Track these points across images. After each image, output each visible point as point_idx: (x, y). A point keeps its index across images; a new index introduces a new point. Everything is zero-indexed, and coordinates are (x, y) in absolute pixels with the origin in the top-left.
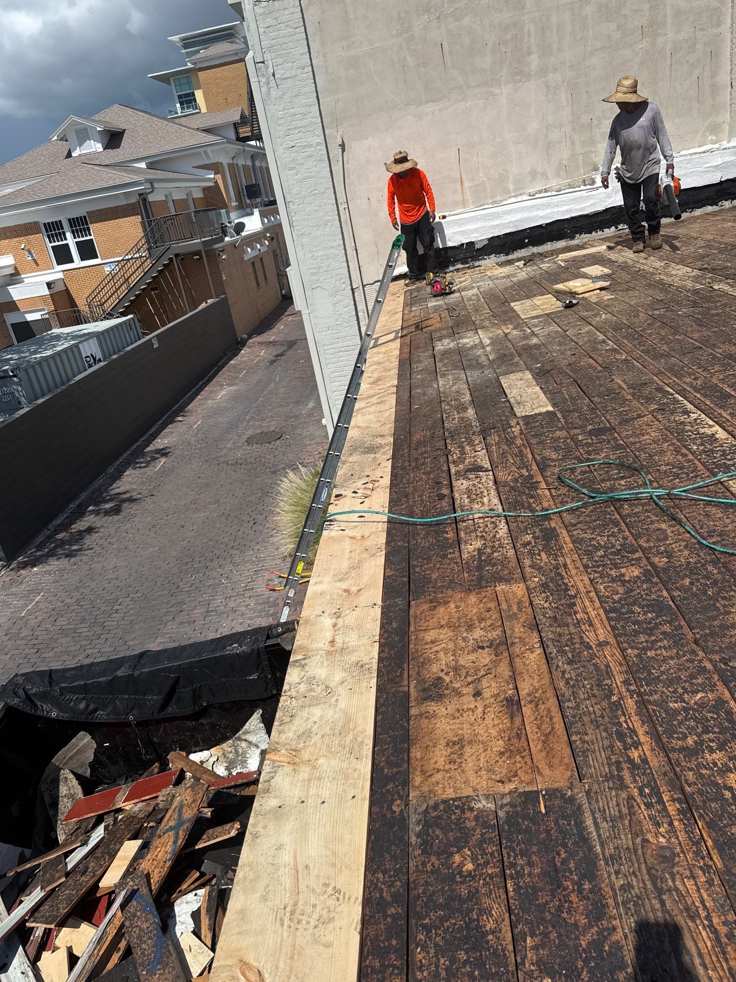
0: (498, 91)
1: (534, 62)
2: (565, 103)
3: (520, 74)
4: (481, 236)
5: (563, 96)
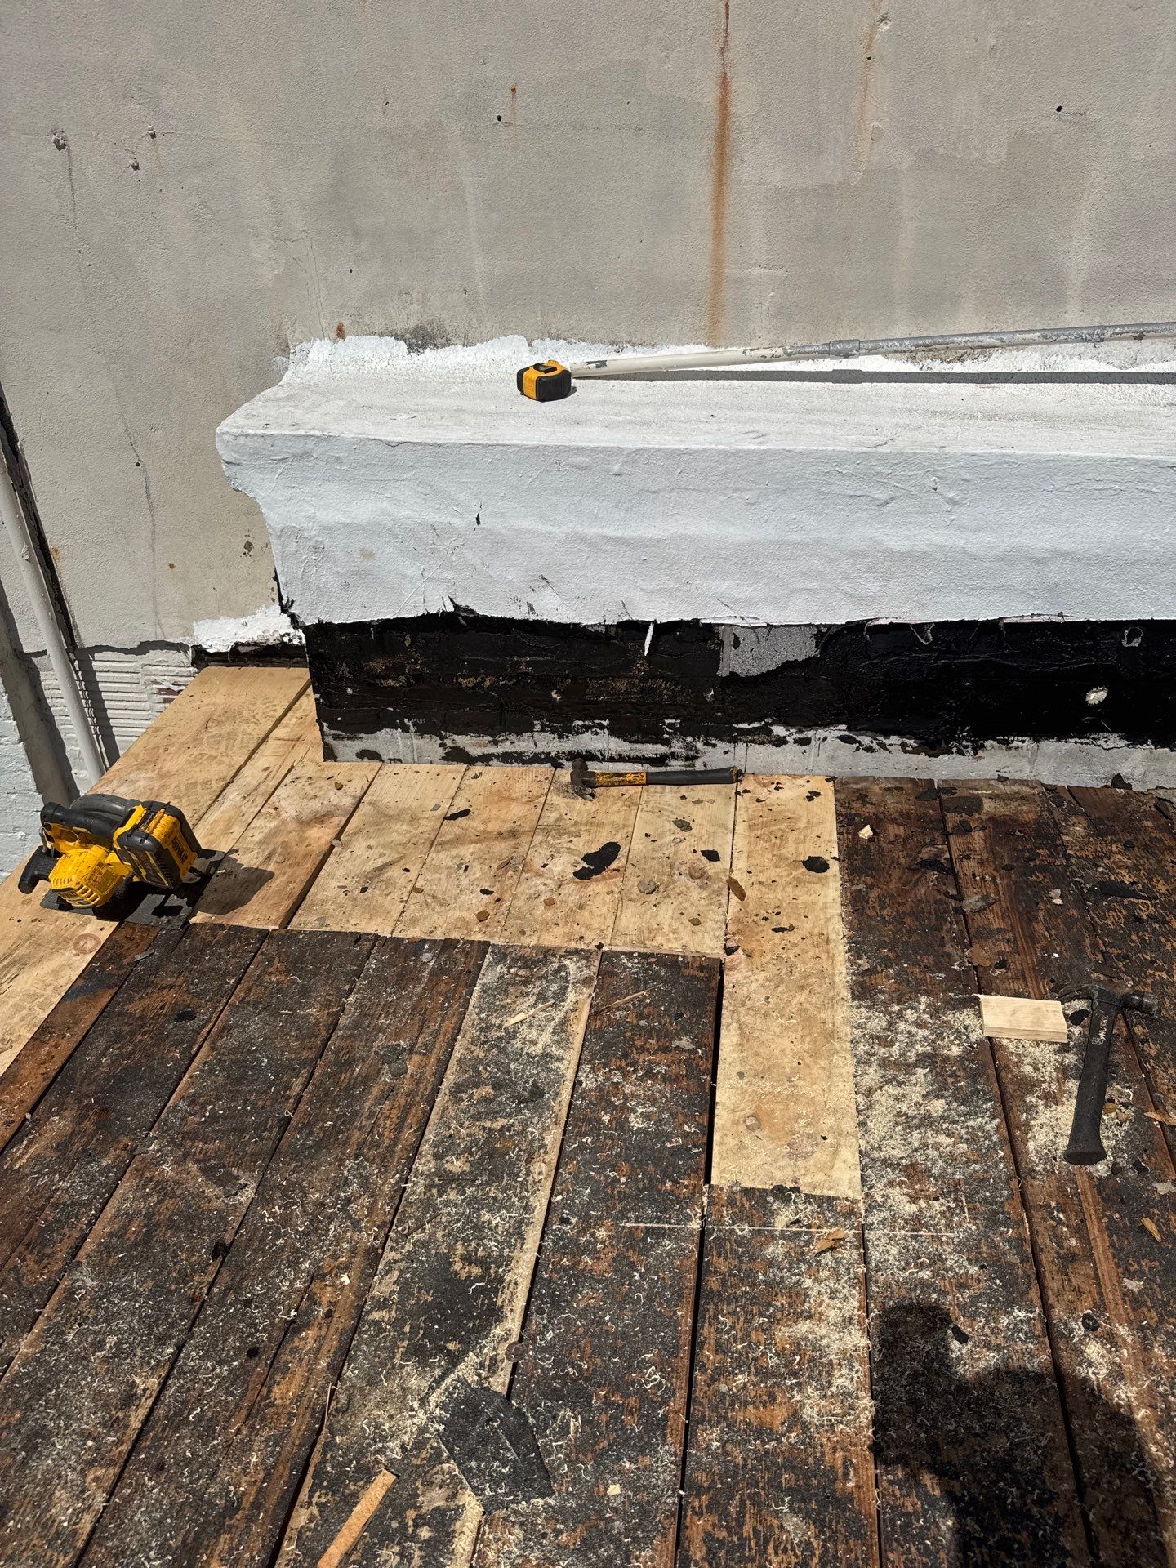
4: (774, 602)
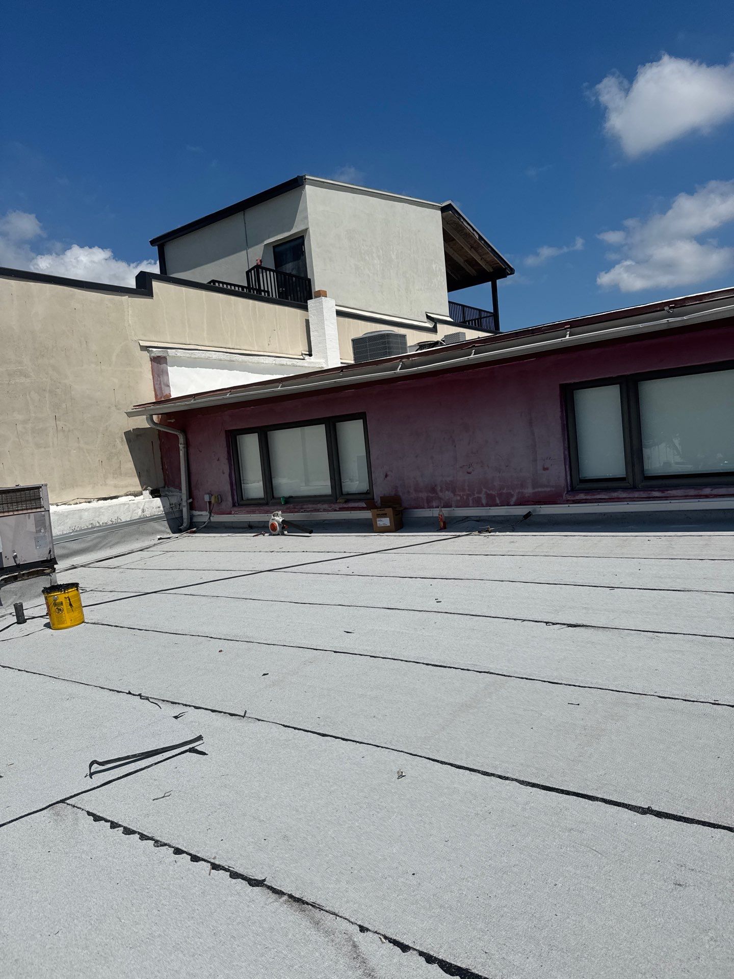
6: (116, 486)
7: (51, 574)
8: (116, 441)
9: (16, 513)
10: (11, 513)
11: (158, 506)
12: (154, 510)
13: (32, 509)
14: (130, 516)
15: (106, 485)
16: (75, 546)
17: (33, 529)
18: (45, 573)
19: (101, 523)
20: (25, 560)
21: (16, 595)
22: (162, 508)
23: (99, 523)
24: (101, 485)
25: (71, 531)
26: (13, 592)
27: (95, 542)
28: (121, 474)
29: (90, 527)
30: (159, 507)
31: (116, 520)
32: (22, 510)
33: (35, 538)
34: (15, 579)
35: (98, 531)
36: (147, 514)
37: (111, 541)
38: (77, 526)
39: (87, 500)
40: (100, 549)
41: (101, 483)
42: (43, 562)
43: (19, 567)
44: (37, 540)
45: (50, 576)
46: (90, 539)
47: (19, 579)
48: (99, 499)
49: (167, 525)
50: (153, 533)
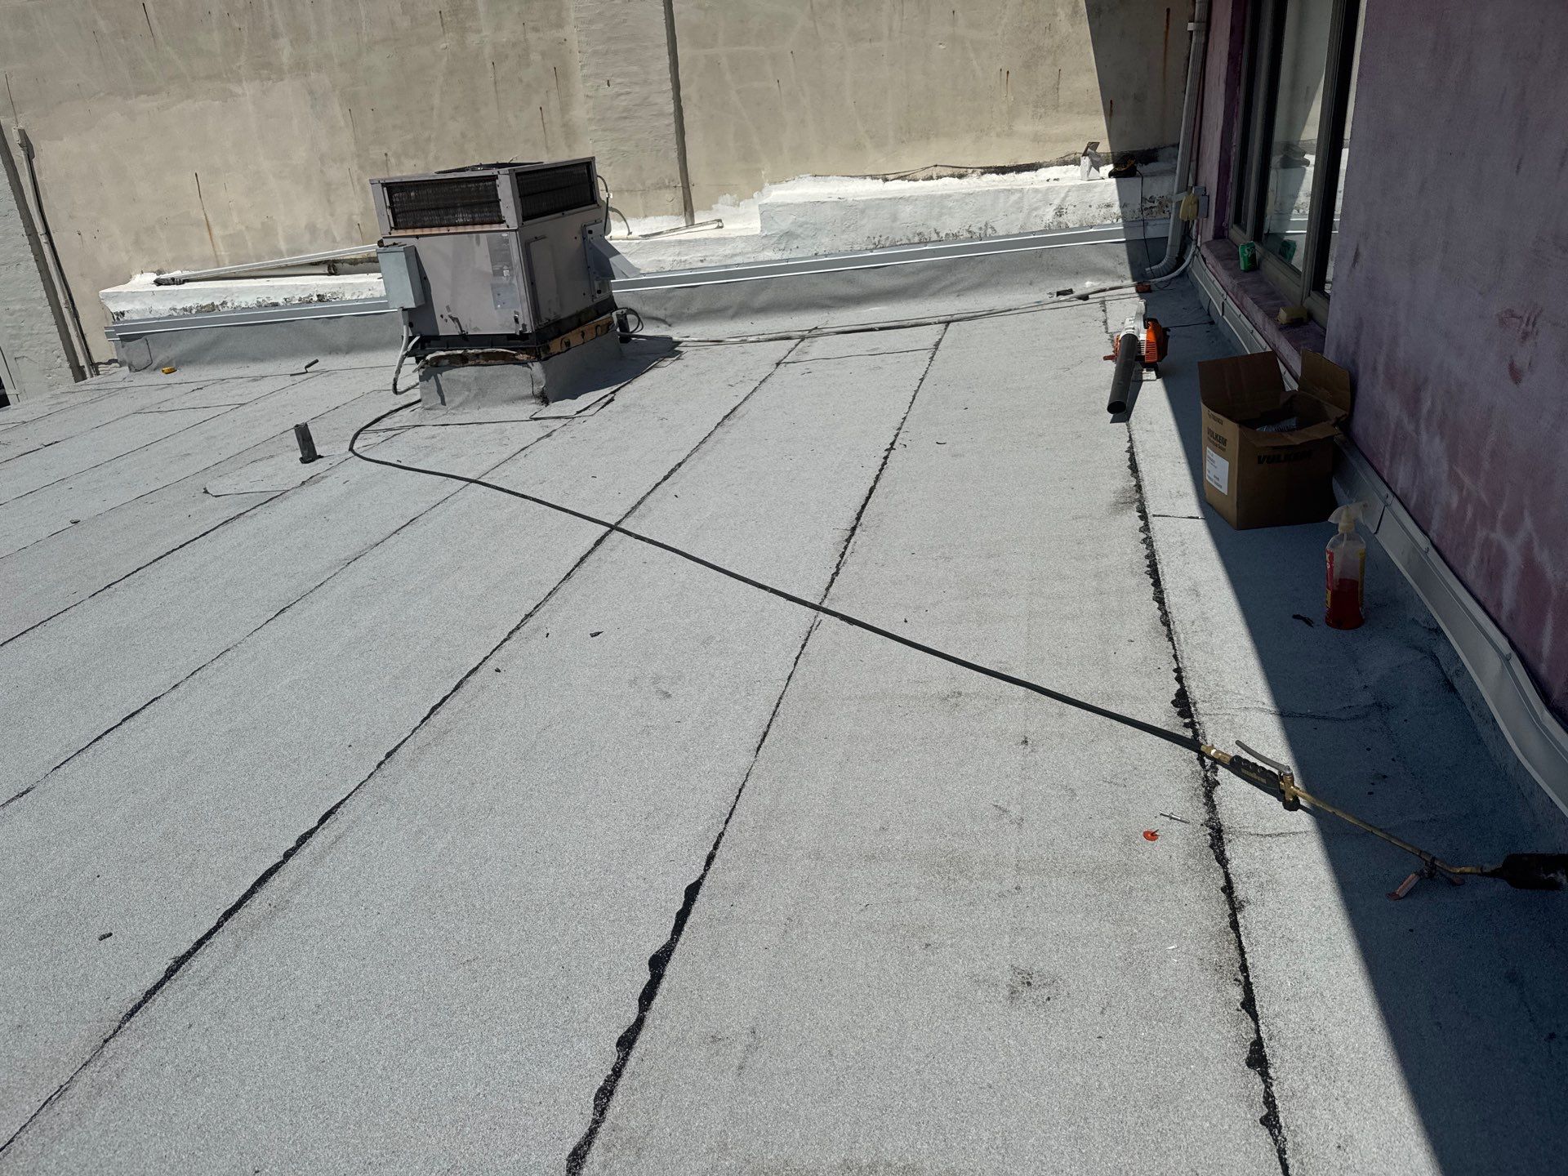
0: (237, 90)
1: (285, 51)
2: (342, 123)
3: (266, 68)
5: (337, 110)
6: (1037, 139)
7: (530, 364)
8: (1055, 15)
9: (452, 230)
10: (444, 230)
11: (1108, 201)
12: (1094, 211)
13: (482, 223)
14: (1020, 223)
15: (1010, 134)
16: (877, 282)
17: (487, 267)
18: (517, 360)
19: (943, 235)
20: (476, 329)
21: (470, 391)
22: (1116, 209)
23: (938, 233)
24: (998, 135)
25: (872, 247)
26: (464, 384)
27: (922, 276)
28: (1056, 107)
29: (916, 240)
30: (1108, 206)
31: (981, 229)
32: (465, 224)
33: (493, 287)
34: (464, 360)
35: (934, 253)
36: (1071, 219)
37: (962, 280)
38: (884, 238)
39: (957, 171)
40: (934, 295)
41: (999, 129)
42: (510, 337)
43: (464, 339)
44: (496, 290)
45: (529, 367)
46: (911, 269)
47: (470, 363)
48: (988, 170)
49: (1125, 256)
50: (1077, 273)
